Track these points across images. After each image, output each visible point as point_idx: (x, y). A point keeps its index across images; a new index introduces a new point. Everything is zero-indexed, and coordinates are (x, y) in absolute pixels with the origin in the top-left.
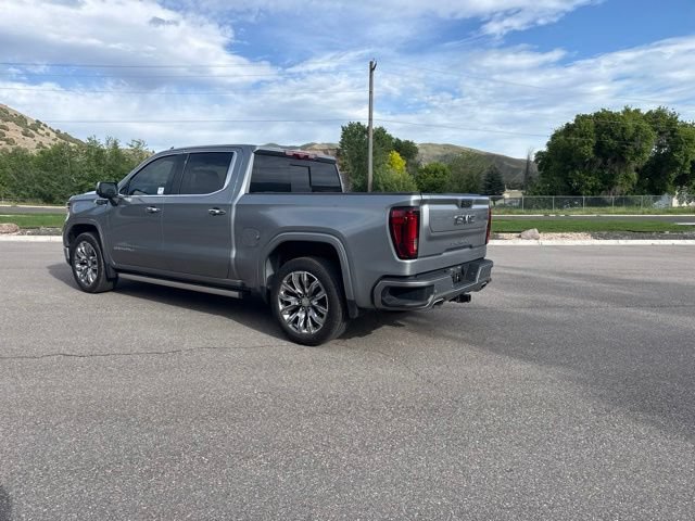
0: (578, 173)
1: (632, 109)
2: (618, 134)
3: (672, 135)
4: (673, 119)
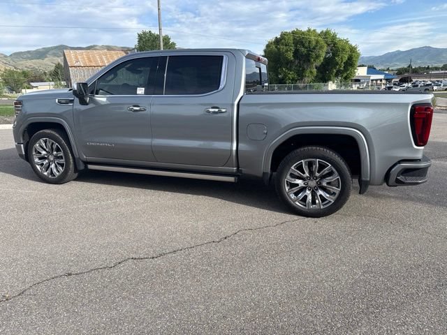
0: (284, 69)
1: (312, 29)
2: (307, 45)
3: (334, 46)
4: (334, 37)
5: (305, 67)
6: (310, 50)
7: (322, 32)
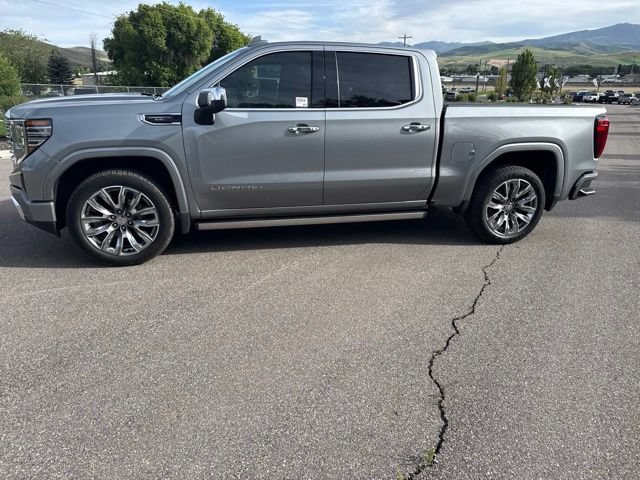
0: (154, 63)
1: (186, 5)
2: (185, 29)
3: (222, 34)
4: (220, 20)
5: (186, 62)
6: (191, 37)
7: (202, 12)
